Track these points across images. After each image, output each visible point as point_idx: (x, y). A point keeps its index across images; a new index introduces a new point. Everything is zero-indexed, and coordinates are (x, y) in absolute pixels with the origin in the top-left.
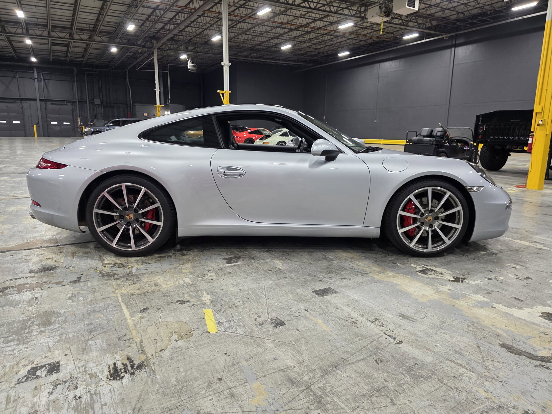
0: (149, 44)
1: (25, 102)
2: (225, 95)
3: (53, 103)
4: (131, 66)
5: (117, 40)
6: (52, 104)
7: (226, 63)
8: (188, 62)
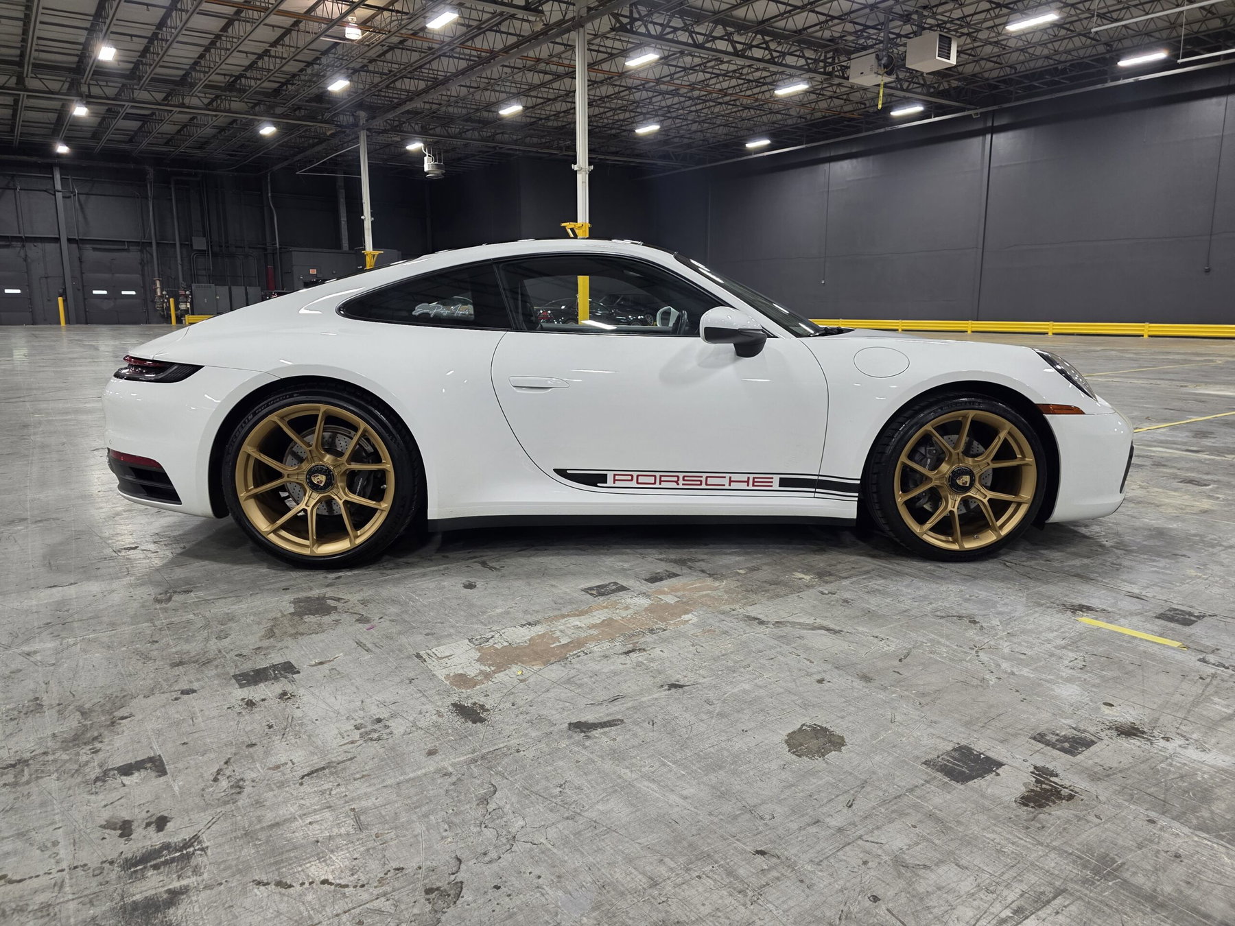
1: (31, 245)
2: (578, 232)
3: (99, 246)
6: (94, 249)
7: (582, 166)
8: (426, 159)
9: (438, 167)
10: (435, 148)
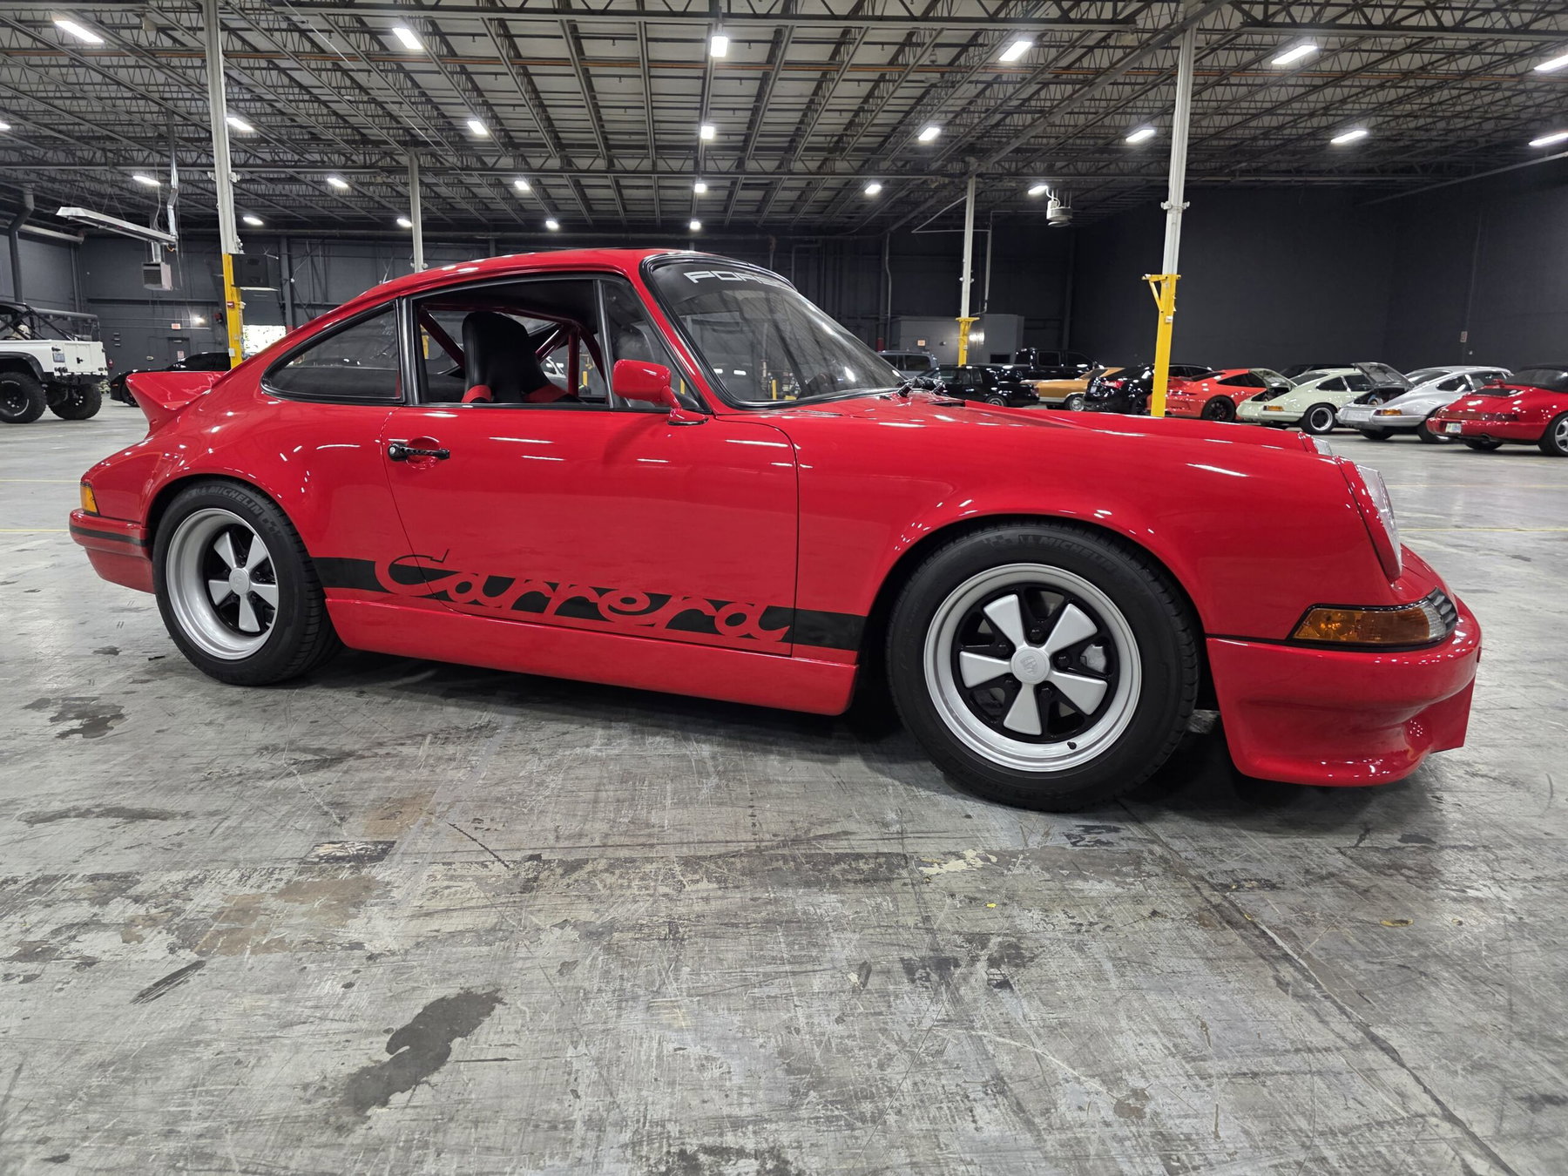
0: (956, 167)
2: (1163, 286)
4: (902, 223)
5: (884, 165)
7: (1175, 204)
8: (1050, 203)
9: (1064, 212)
10: (1061, 191)
